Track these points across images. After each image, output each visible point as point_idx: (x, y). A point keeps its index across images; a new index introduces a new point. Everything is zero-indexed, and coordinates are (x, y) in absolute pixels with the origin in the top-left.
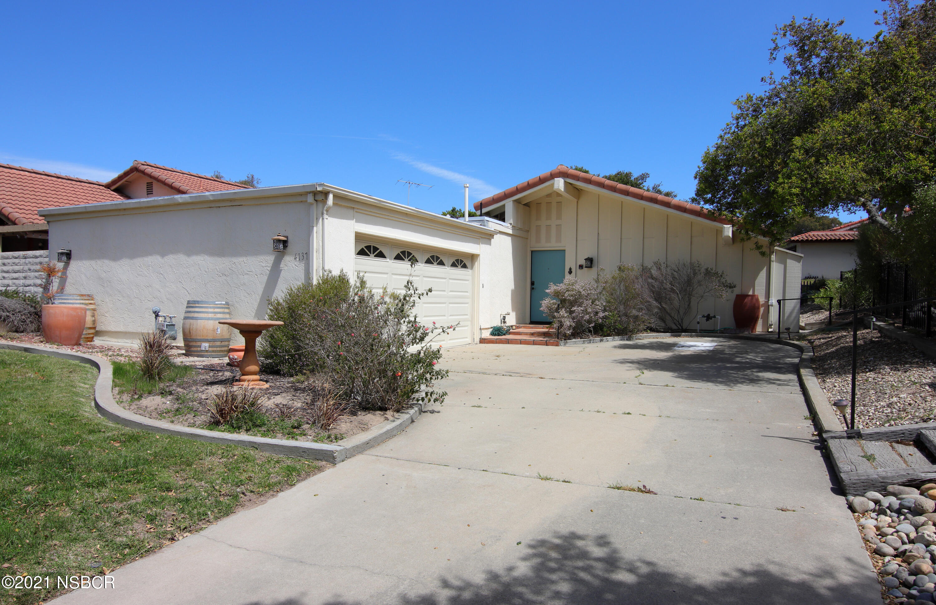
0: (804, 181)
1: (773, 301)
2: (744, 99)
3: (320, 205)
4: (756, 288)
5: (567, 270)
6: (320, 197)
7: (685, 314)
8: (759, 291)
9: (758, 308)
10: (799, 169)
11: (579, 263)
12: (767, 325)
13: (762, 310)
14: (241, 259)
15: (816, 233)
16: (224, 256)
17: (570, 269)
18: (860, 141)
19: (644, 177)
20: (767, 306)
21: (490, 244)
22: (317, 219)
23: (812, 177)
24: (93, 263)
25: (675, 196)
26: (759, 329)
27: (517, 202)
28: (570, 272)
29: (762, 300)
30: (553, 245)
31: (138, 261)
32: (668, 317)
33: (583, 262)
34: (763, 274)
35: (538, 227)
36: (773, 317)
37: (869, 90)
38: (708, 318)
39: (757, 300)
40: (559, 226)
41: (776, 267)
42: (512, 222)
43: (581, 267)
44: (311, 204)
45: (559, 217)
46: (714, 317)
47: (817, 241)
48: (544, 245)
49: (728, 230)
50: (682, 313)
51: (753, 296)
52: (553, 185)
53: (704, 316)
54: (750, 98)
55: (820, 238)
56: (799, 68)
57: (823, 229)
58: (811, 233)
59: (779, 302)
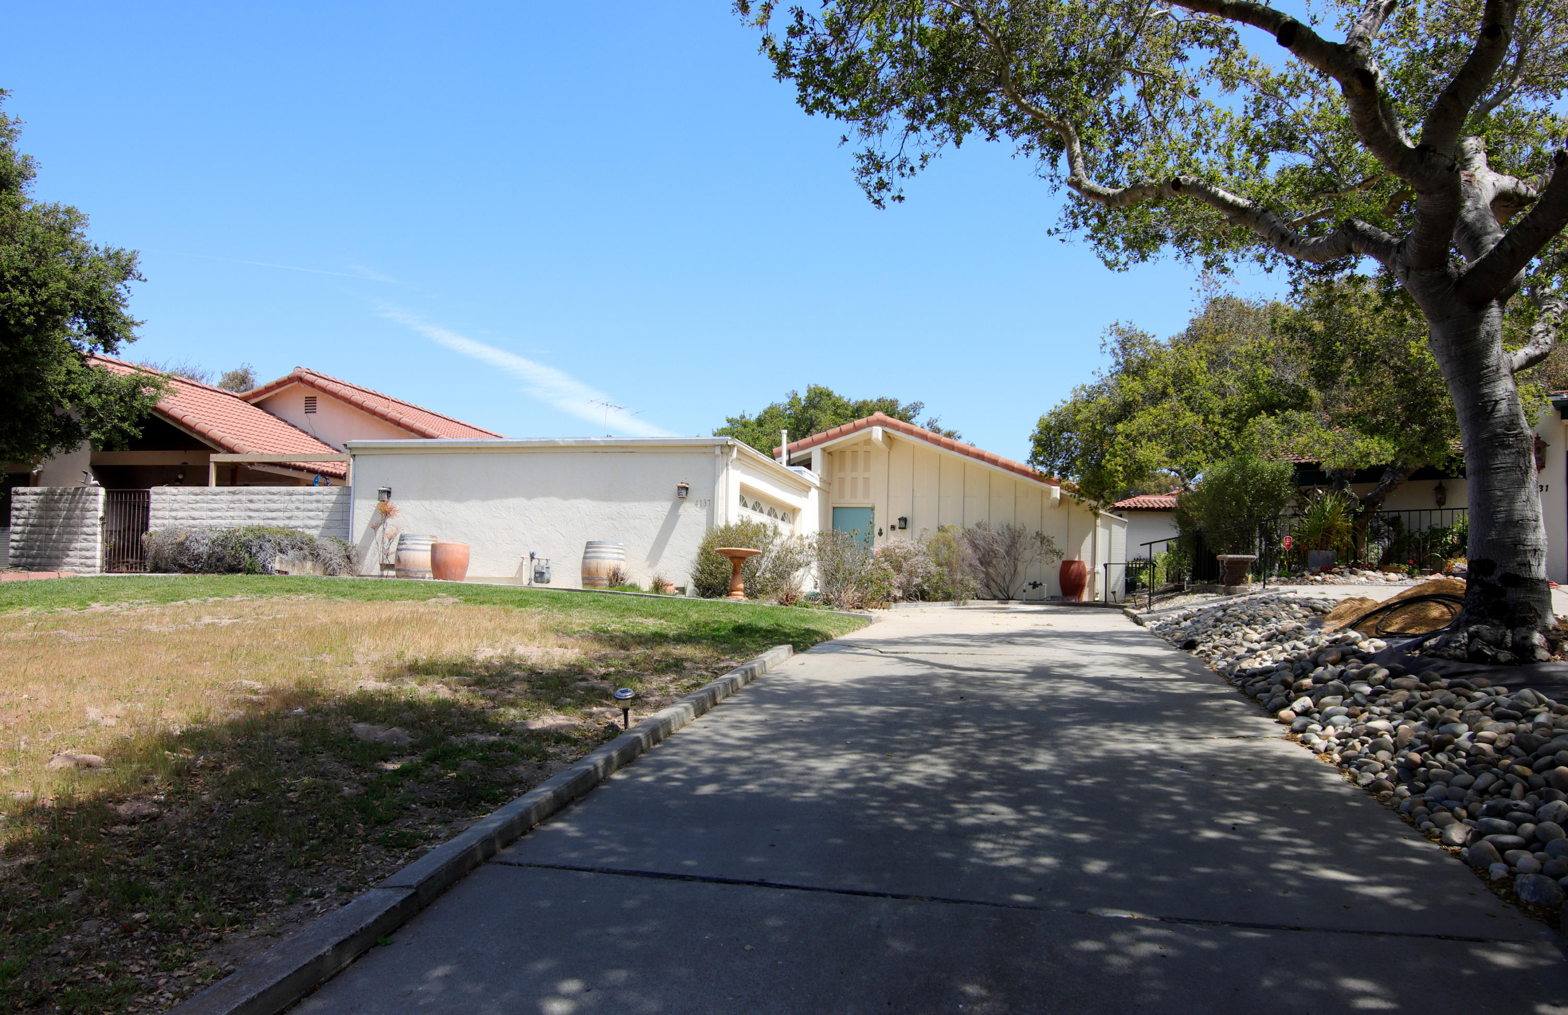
0: (1125, 459)
1: (1100, 568)
2: (1079, 387)
3: (725, 457)
4: (1082, 554)
5: (876, 531)
6: (727, 450)
7: (1011, 581)
8: (1085, 557)
9: (1085, 576)
10: (1121, 450)
11: (890, 524)
12: (1093, 593)
13: (1088, 577)
14: (632, 504)
15: (1146, 498)
16: (610, 501)
17: (881, 530)
18: (1163, 432)
19: (916, 407)
20: (1094, 574)
21: (807, 497)
22: (722, 469)
23: (1131, 457)
24: (426, 503)
25: (959, 437)
26: (1085, 598)
27: (824, 450)
28: (880, 534)
29: (1088, 567)
30: (859, 501)
31: (494, 503)
32: (992, 584)
33: (896, 523)
34: (1088, 540)
35: (842, 480)
36: (1100, 586)
37: (1171, 390)
38: (1035, 585)
39: (1084, 567)
40: (866, 480)
41: (1101, 532)
42: (819, 472)
43: (893, 527)
44: (717, 456)
45: (867, 469)
46: (1041, 584)
47: (1148, 509)
48: (848, 501)
49: (1056, 492)
50: (1007, 580)
51: (1079, 562)
52: (871, 432)
53: (1030, 584)
54: (1083, 387)
55: (1151, 506)
56: (1121, 360)
57: (1160, 493)
58: (1141, 498)
59: (1105, 566)
